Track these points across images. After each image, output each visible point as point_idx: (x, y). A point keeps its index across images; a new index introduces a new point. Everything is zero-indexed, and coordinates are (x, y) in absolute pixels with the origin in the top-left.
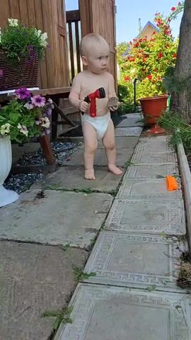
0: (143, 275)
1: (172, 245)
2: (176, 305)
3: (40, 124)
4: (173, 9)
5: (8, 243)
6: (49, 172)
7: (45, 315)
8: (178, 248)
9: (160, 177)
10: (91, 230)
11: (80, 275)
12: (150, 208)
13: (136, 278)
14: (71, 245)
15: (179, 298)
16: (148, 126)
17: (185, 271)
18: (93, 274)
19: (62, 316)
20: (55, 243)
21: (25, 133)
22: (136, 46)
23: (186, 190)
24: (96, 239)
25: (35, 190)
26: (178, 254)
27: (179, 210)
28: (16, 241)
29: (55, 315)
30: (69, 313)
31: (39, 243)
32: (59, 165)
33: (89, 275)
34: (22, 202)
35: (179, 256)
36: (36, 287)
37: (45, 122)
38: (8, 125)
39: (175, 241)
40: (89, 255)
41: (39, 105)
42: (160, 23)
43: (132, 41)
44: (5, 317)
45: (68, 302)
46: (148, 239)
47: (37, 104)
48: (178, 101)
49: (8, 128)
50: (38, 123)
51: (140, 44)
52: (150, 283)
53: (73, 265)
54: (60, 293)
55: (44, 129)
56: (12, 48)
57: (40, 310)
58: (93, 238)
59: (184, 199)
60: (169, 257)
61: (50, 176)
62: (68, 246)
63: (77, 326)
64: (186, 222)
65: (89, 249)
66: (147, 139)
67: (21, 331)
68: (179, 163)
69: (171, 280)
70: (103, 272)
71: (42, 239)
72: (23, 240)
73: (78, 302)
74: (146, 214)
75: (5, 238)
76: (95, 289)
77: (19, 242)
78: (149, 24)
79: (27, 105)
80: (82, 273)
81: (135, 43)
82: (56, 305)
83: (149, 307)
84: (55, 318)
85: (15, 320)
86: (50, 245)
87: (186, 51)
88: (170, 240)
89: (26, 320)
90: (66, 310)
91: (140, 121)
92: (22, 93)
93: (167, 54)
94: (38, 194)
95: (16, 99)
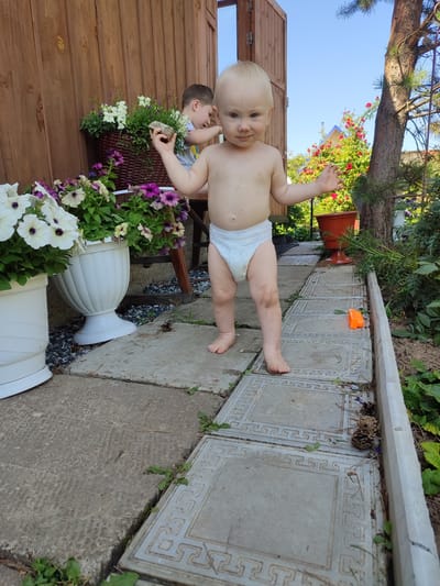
0: (302, 431)
1: (350, 396)
2: (348, 471)
3: (172, 231)
4: (369, 105)
5: (113, 382)
6: (183, 303)
7: (150, 471)
8: (358, 399)
9: (340, 312)
10: (232, 372)
11: (208, 425)
12: (321, 349)
13: (291, 433)
14: (200, 389)
15: (355, 463)
16: (328, 254)
17: (366, 426)
18: (225, 426)
19: (175, 475)
20: (178, 385)
21: (148, 236)
22: (317, 154)
23: (376, 328)
24: (238, 382)
25: (160, 321)
26: (358, 406)
27: (365, 352)
28: (124, 380)
29: (164, 473)
30: (186, 471)
31: (154, 384)
32: (197, 296)
33: (220, 427)
34: (140, 335)
35: (359, 410)
36: (144, 436)
37: (178, 229)
38: (125, 225)
39: (354, 391)
40: (225, 402)
41: (170, 204)
42: (349, 123)
43: (311, 148)
44: (92, 472)
45: (185, 458)
46: (313, 387)
47: (167, 203)
48: (372, 220)
49: (125, 229)
50: (168, 229)
51: (321, 152)
52: (310, 441)
53: (200, 413)
54: (175, 445)
55: (177, 240)
56: (139, 133)
57: (143, 464)
58: (234, 381)
59: (373, 340)
60: (343, 409)
61: (183, 307)
62: (195, 389)
63: (194, 490)
64: (374, 367)
65: (226, 395)
66: (325, 269)
67: (112, 490)
68: (368, 297)
69: (344, 439)
70: (242, 422)
71: (160, 380)
72: (135, 379)
73: (200, 458)
74: (314, 355)
75: (110, 375)
76: (228, 443)
77: (128, 381)
78: (336, 130)
79: (154, 205)
80: (211, 424)
81: (316, 150)
82: (168, 460)
83: (306, 471)
84: (164, 476)
85: (106, 475)
86: (171, 387)
87: (384, 151)
88: (347, 389)
89: (121, 476)
90: (180, 468)
91: (317, 249)
92: (149, 190)
93: (359, 166)
94: (163, 326)
95: (140, 194)
